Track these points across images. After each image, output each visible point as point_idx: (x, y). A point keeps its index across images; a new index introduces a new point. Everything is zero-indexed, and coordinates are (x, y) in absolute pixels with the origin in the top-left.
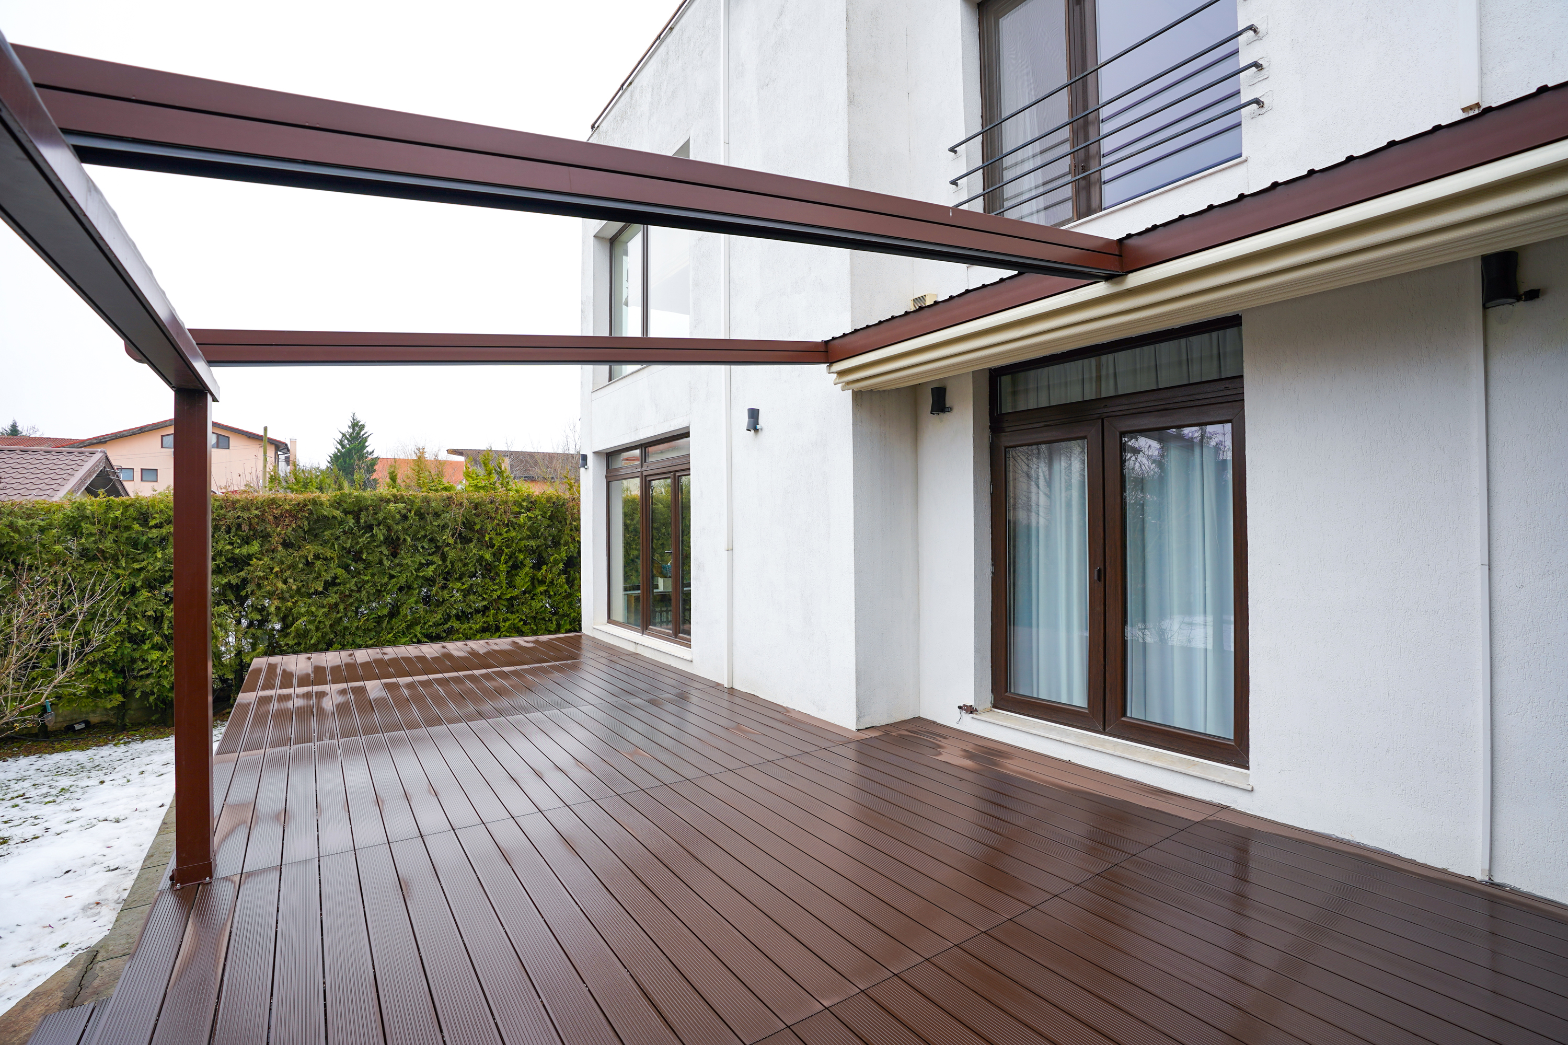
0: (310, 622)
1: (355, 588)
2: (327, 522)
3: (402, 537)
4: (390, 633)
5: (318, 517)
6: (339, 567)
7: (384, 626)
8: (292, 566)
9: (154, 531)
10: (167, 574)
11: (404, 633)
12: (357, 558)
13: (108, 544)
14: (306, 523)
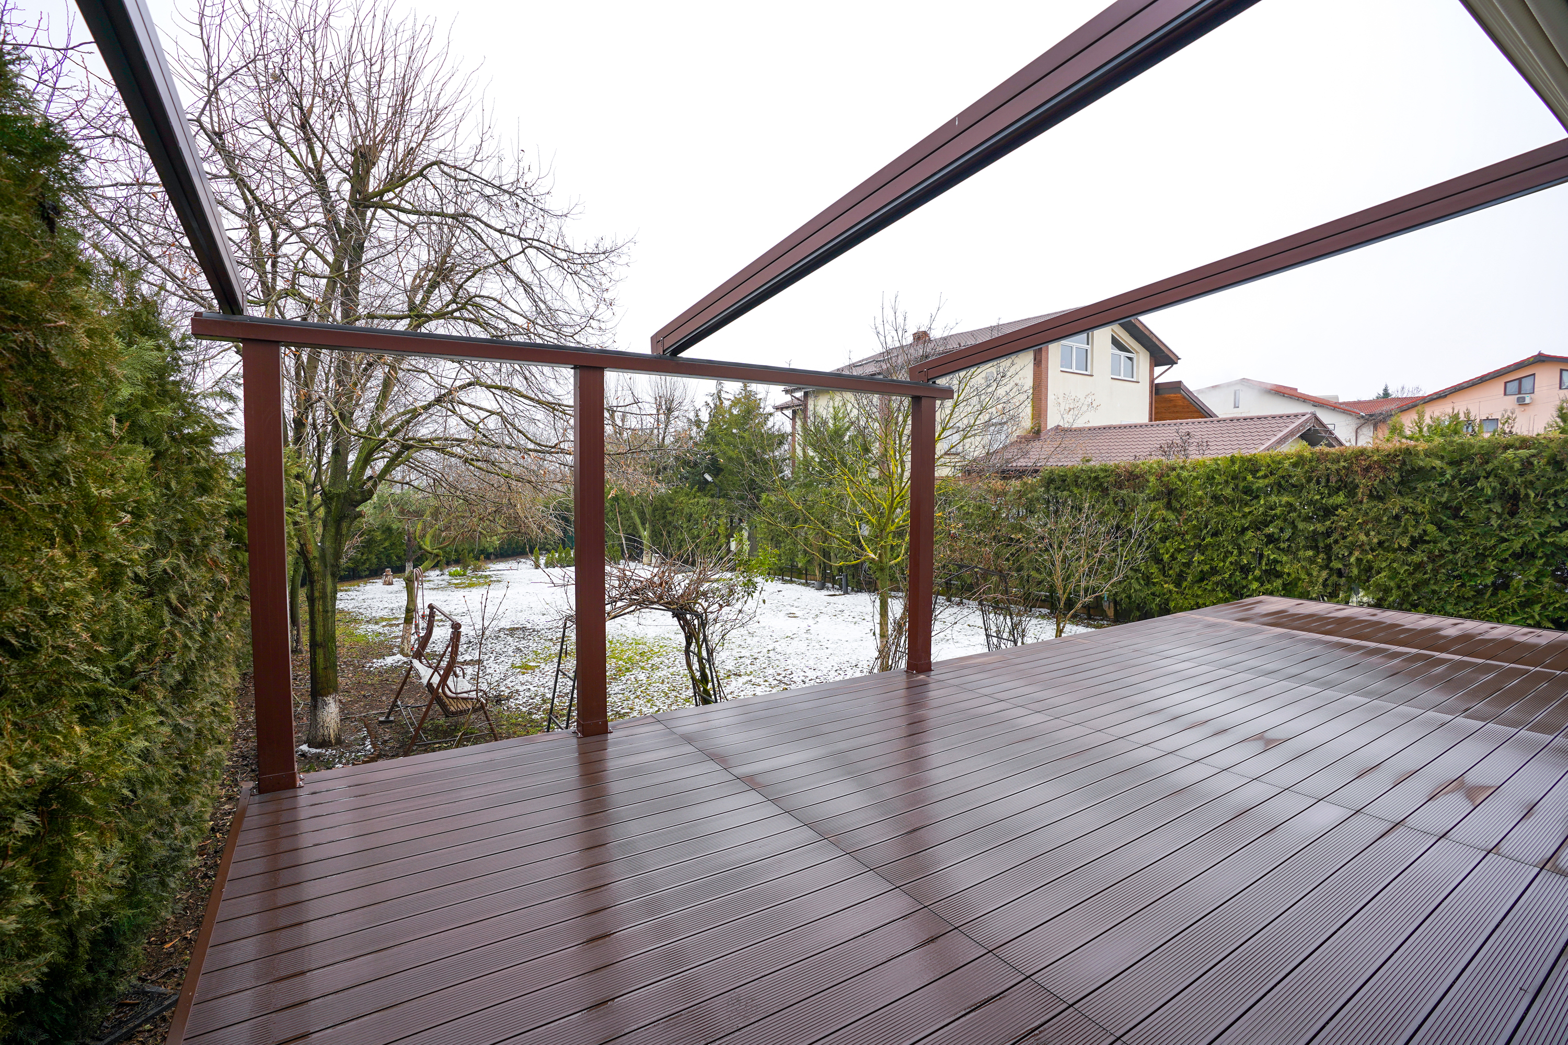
0: (1390, 578)
1: (1448, 548)
2: (1423, 473)
3: (1523, 492)
4: (1494, 607)
5: (1413, 469)
6: (1432, 523)
7: (1487, 597)
8: (1378, 520)
9: (1261, 481)
10: (1269, 519)
11: (1514, 611)
12: (1455, 513)
13: (1228, 491)
14: (1397, 474)
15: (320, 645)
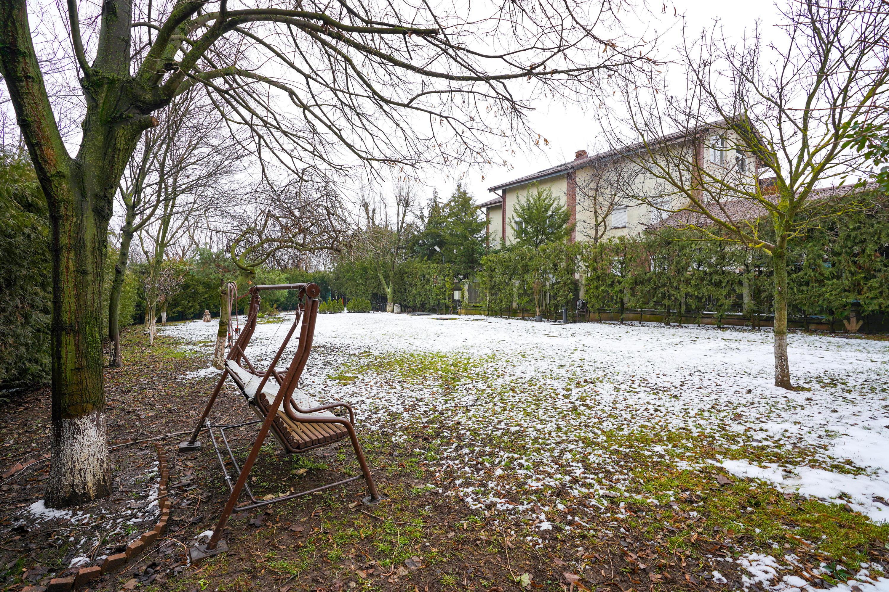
15: (69, 329)
